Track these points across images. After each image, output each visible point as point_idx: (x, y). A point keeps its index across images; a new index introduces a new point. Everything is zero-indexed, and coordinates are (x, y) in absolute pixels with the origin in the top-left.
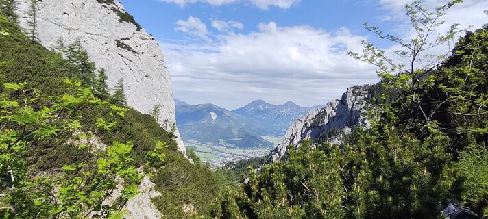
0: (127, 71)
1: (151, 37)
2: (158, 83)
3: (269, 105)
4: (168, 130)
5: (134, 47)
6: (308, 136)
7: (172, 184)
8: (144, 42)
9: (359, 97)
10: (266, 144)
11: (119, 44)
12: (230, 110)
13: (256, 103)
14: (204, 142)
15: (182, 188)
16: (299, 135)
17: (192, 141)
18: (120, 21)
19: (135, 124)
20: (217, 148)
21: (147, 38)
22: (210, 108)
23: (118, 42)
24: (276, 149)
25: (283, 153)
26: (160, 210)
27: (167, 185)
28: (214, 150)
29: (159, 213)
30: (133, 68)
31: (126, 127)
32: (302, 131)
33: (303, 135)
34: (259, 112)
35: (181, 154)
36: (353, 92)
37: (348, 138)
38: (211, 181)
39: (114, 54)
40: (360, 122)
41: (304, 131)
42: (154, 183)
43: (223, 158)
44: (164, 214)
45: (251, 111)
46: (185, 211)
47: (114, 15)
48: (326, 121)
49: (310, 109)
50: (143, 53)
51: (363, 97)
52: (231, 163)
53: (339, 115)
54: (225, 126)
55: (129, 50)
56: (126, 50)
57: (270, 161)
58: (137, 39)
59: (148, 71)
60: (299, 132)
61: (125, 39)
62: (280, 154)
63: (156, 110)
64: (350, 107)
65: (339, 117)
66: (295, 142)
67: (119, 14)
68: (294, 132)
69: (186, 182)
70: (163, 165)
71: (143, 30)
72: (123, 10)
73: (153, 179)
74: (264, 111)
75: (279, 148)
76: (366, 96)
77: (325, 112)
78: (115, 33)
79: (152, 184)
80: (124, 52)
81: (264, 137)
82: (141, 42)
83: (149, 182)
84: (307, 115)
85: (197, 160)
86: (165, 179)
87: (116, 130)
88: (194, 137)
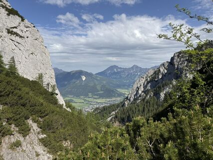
0: (17, 50)
1: (33, 25)
2: (40, 58)
3: (120, 68)
4: (50, 90)
5: (20, 33)
6: (149, 87)
7: (54, 128)
8: (28, 29)
9: (182, 59)
10: (120, 95)
11: (9, 32)
12: (94, 73)
13: (112, 67)
14: (78, 96)
15: (61, 131)
16: (142, 87)
17: (70, 96)
18: (8, 15)
19: (23, 89)
20: (87, 99)
21: (30, 26)
22: (80, 73)
23: (8, 30)
24: (127, 97)
25: (132, 99)
26: (46, 146)
27: (50, 129)
28: (85, 100)
29: (46, 149)
30: (22, 49)
31: (17, 91)
32: (144, 84)
33: (145, 87)
34: (115, 73)
35: (61, 106)
36: (178, 56)
37: (175, 87)
38: (82, 124)
39: (6, 39)
40: (183, 76)
41: (145, 84)
42: (41, 128)
43: (91, 106)
44: (50, 149)
45: (109, 74)
46: (64, 146)
47: (3, 10)
48: (160, 77)
49: (149, 69)
50: (27, 37)
51: (185, 59)
52: (97, 109)
53: (169, 72)
54: (92, 84)
55: (17, 36)
56: (15, 35)
57: (123, 105)
58: (22, 27)
59: (33, 50)
60: (142, 84)
61: (13, 28)
62: (130, 100)
63: (41, 77)
64: (176, 66)
65: (169, 73)
66: (140, 92)
67: (7, 9)
68: (139, 85)
69: (64, 126)
70: (47, 116)
71: (26, 21)
72: (10, 6)
73: (40, 126)
74: (118, 73)
75: (129, 96)
76: (187, 58)
77: (160, 70)
78: (5, 24)
79: (39, 130)
80: (13, 37)
81: (118, 90)
82: (25, 29)
83: (37, 128)
84: (147, 73)
85: (73, 108)
86: (48, 125)
87: (9, 94)
88: (71, 93)
